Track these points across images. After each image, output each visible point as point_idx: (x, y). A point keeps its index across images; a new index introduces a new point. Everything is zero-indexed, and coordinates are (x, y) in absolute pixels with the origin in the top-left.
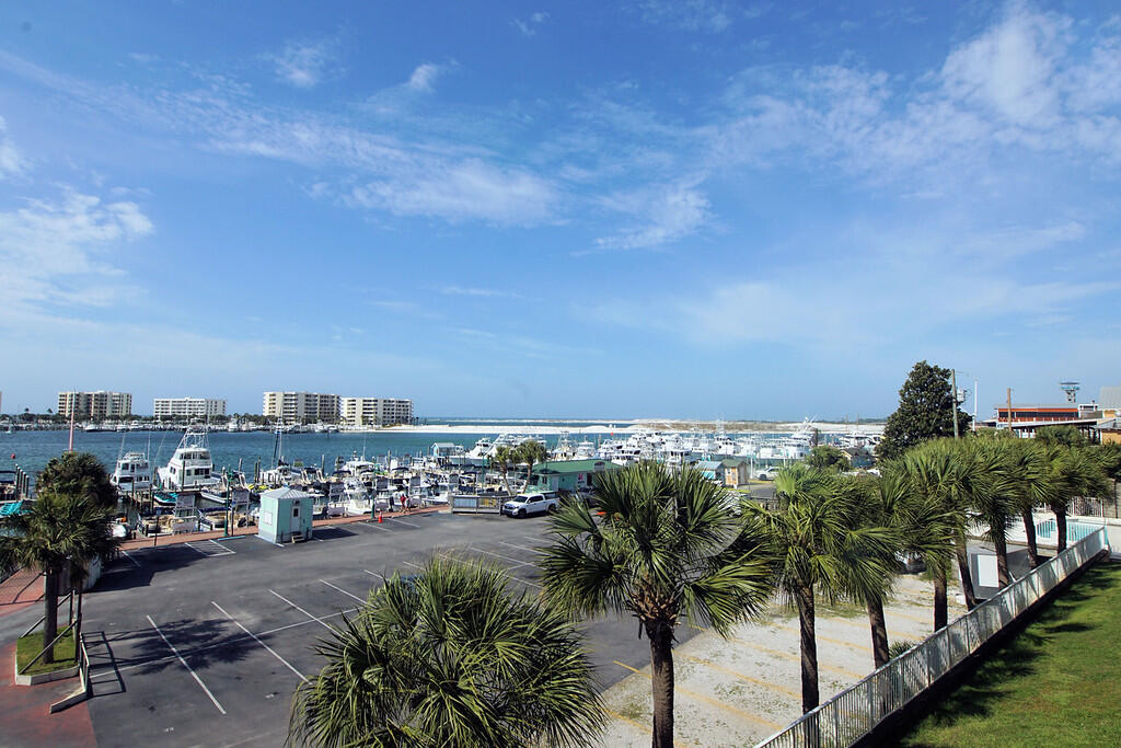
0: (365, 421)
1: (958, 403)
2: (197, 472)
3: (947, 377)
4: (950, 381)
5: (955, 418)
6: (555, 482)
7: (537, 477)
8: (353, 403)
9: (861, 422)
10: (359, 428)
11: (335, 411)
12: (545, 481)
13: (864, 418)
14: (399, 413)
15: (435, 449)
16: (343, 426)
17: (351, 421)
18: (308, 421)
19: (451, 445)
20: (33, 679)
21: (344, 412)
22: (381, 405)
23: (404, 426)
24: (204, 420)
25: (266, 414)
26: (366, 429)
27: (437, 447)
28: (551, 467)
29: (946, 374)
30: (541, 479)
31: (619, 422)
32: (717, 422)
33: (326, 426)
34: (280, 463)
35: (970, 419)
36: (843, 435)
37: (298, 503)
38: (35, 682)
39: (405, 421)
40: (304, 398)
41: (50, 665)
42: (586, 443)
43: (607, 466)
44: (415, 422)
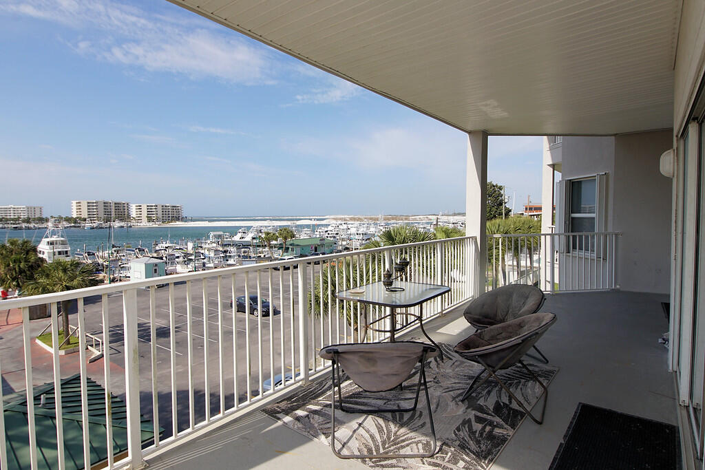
0: (150, 219)
1: (505, 203)
2: (60, 253)
3: (501, 190)
4: (502, 192)
5: (503, 210)
6: (298, 251)
7: (288, 248)
8: (139, 208)
9: (455, 215)
10: (145, 224)
11: (126, 213)
12: (293, 250)
13: (457, 212)
14: (173, 214)
15: (211, 236)
16: (133, 223)
17: (139, 220)
18: (108, 220)
19: (221, 233)
20: (66, 351)
21: (134, 213)
22: (160, 209)
23: (178, 223)
24: (28, 221)
25: (75, 216)
26: (151, 225)
27: (212, 234)
28: (296, 243)
29: (500, 188)
30: (290, 249)
31: (319, 217)
32: (380, 216)
33: (122, 224)
34: (113, 246)
35: (510, 211)
36: (446, 222)
37: (156, 265)
38: (67, 353)
39: (178, 219)
40: (103, 205)
41: (69, 346)
42: (306, 229)
43: (326, 241)
44: (184, 219)
